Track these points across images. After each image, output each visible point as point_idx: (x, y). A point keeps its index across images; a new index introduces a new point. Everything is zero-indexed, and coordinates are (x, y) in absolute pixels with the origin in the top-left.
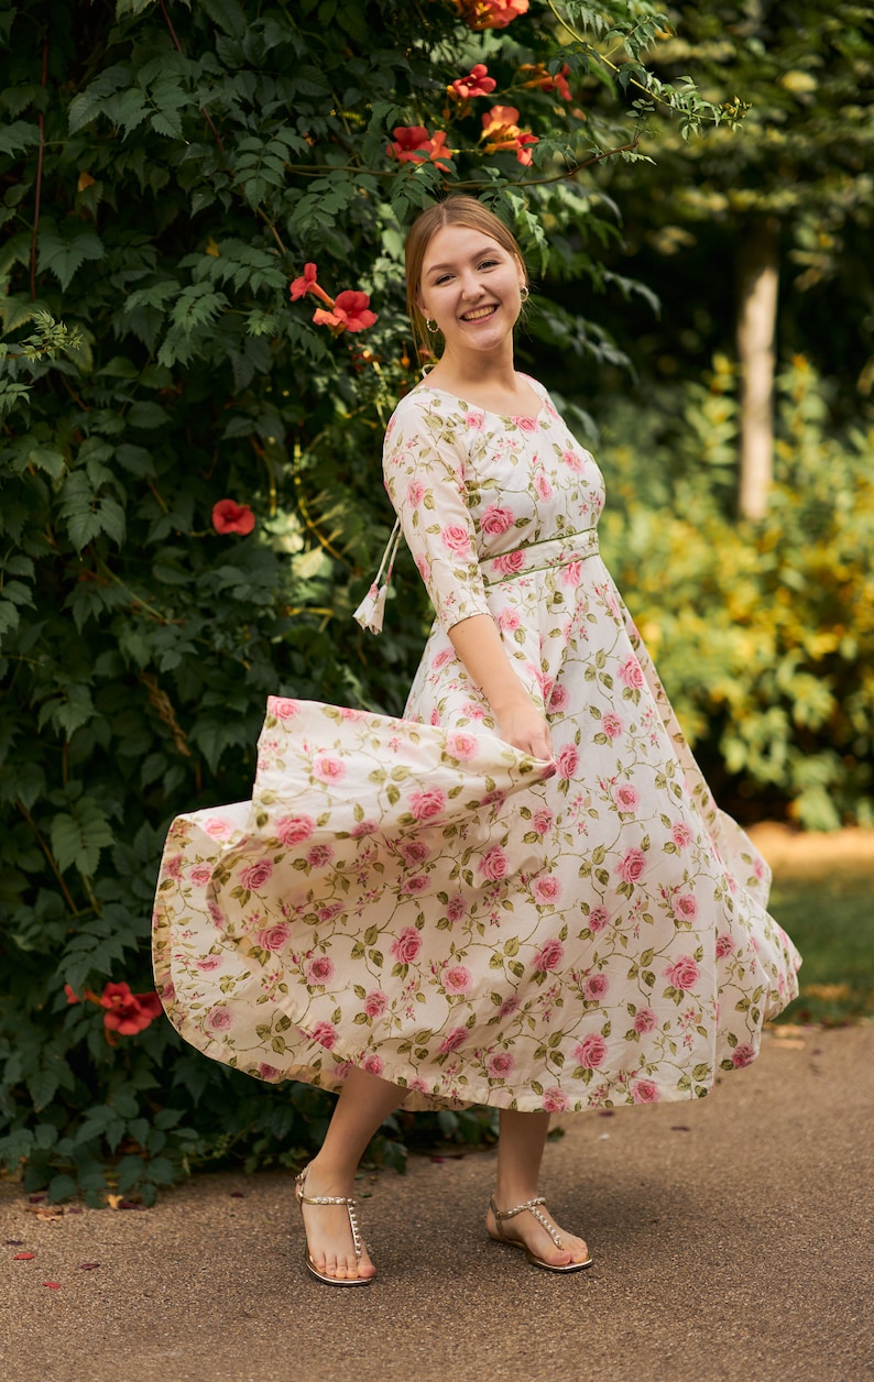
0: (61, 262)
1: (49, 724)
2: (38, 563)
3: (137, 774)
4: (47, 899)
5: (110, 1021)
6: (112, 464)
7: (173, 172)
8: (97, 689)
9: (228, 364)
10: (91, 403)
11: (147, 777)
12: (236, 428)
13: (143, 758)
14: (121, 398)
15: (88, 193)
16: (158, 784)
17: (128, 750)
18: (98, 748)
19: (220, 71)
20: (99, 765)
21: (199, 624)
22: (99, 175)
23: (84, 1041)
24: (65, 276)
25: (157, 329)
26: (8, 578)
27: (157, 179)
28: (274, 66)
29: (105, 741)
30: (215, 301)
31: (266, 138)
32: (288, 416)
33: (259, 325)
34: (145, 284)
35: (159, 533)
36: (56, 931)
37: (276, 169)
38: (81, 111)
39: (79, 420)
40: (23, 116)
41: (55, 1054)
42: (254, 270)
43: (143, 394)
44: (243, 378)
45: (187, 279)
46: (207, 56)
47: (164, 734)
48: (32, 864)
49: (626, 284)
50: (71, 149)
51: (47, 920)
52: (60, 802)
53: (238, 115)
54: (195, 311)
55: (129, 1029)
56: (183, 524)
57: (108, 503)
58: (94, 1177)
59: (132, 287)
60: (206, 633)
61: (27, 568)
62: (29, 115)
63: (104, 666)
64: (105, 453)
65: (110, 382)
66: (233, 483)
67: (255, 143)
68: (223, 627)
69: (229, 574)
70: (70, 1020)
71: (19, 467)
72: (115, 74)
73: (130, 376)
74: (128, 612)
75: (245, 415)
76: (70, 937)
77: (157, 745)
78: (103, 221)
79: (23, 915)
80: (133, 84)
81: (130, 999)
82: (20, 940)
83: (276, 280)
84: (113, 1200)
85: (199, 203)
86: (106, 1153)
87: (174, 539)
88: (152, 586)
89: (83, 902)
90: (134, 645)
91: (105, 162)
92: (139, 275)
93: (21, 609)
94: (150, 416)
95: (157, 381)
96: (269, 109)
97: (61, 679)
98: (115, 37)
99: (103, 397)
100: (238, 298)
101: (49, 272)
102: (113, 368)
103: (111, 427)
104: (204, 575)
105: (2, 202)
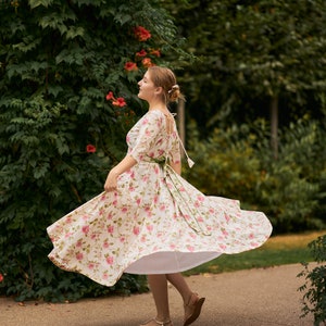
0: (55, 92)
1: (51, 195)
2: (50, 158)
3: (68, 207)
6: (64, 137)
7: (77, 73)
8: (61, 188)
9: (90, 115)
10: (59, 124)
12: (90, 129)
13: (70, 203)
15: (58, 77)
17: (66, 202)
18: (59, 201)
19: (87, 51)
21: (83, 173)
22: (60, 73)
24: (55, 95)
25: (74, 107)
26: (44, 162)
27: (74, 75)
28: (98, 50)
29: (61, 200)
30: (89, 100)
31: (99, 65)
33: (99, 105)
34: (72, 97)
35: (74, 153)
37: (102, 72)
38: (58, 59)
39: (57, 127)
40: (43, 61)
41: (50, 272)
42: (97, 94)
43: (70, 121)
44: (93, 117)
45: (81, 96)
46: (84, 48)
47: (75, 198)
50: (54, 68)
53: (93, 60)
54: (85, 102)
56: (78, 151)
57: (65, 145)
58: (62, 297)
60: (86, 174)
62: (45, 60)
63: (62, 182)
65: (63, 119)
66: (87, 142)
67: (97, 66)
68: (90, 173)
69: (90, 161)
71: (47, 137)
72: (64, 52)
73: (67, 118)
74: (67, 170)
75: (92, 126)
77: (73, 200)
78: (61, 84)
80: (69, 53)
82: (43, 245)
83: (103, 96)
84: (67, 302)
85: (84, 79)
86: (63, 291)
87: (77, 154)
88: (71, 164)
90: (70, 177)
91: (62, 71)
92: (70, 95)
93: (48, 168)
94: (72, 127)
95: (74, 118)
96: (99, 59)
97: (53, 185)
98: (63, 43)
99: (62, 122)
100: (94, 100)
101: (52, 95)
102: (64, 116)
103: (64, 129)
104: (84, 162)
105: (40, 80)
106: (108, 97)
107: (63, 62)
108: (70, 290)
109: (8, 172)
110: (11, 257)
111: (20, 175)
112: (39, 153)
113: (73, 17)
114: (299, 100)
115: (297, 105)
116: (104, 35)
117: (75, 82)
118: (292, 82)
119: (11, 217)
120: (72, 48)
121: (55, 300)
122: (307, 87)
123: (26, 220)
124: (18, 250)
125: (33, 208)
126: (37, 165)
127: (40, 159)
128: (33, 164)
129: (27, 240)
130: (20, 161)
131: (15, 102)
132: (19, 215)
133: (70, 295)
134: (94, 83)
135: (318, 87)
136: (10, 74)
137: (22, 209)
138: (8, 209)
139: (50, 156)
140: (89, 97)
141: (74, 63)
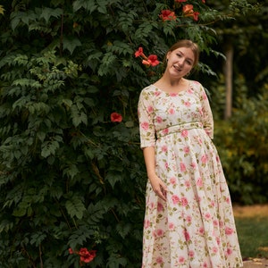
0: (70, 46)
1: (66, 175)
2: (64, 130)
3: (88, 189)
4: (63, 225)
5: (82, 259)
6: (83, 103)
7: (100, 22)
8: (78, 165)
9: (115, 75)
10: (77, 86)
11: (91, 190)
12: (116, 93)
13: (89, 185)
15: (77, 28)
16: (94, 192)
17: (85, 183)
18: (77, 182)
20: (77, 187)
21: (107, 148)
22: (79, 23)
23: (73, 264)
24: (71, 50)
25: (96, 65)
26: (56, 134)
27: (96, 24)
29: (79, 180)
30: (113, 58)
31: (127, 13)
32: (130, 90)
33: (126, 64)
34: (92, 53)
35: (95, 122)
36: (66, 233)
37: (130, 21)
38: (76, 5)
39: (74, 90)
40: (58, 7)
42: (125, 49)
43: (91, 83)
44: (119, 79)
45: (104, 52)
47: (96, 178)
48: (59, 215)
49: (218, 53)
50: (71, 16)
51: (63, 230)
52: (66, 197)
53: (119, 6)
54: (108, 60)
55: (87, 261)
56: (101, 120)
57: (82, 113)
59: (89, 54)
60: (110, 150)
61: (61, 132)
62: (60, 6)
63: (80, 159)
64: (81, 100)
65: (82, 80)
66: (114, 108)
67: (125, 14)
68: (114, 148)
69: (116, 134)
70: (69, 258)
71: (60, 103)
73: (87, 79)
74: (86, 144)
75: (118, 89)
76: (70, 235)
77: (94, 181)
78: (80, 36)
79: (56, 229)
81: (87, 253)
82: (56, 236)
83: (131, 52)
85: (108, 31)
87: (99, 124)
88: (92, 137)
89: (72, 225)
90: (89, 153)
92: (90, 50)
93: (60, 143)
94: (93, 90)
95: (95, 79)
96: (127, 5)
97: (69, 162)
99: (81, 84)
100: (120, 57)
101: (67, 50)
102: (83, 76)
103: (83, 93)
104: (108, 134)
105: (53, 31)
106: (137, 54)
107: (83, 8)
109: (10, 146)
110: (19, 248)
111: (26, 151)
112: (48, 123)
117: (97, 34)
119: (16, 200)
123: (34, 205)
124: (27, 240)
125: (44, 190)
126: (46, 139)
128: (42, 137)
129: (38, 228)
130: (27, 132)
131: (20, 59)
132: (26, 199)
134: (121, 36)
136: (15, 24)
137: (31, 191)
138: (15, 189)
139: (64, 127)
140: (114, 53)
141: (96, 11)
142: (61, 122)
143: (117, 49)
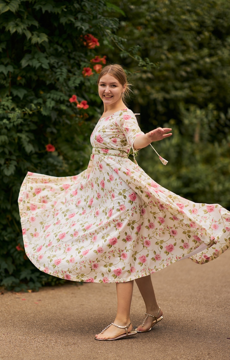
0: (21, 93)
2: (17, 157)
4: (9, 230)
6: (28, 137)
7: (39, 76)
9: (51, 117)
12: (48, 130)
14: (29, 123)
15: (21, 80)
19: (47, 56)
22: (23, 77)
24: (21, 97)
26: (11, 160)
27: (36, 78)
28: (57, 55)
30: (53, 103)
31: (61, 69)
36: (13, 236)
37: (65, 76)
38: (24, 63)
41: (10, 262)
42: (61, 96)
46: (45, 53)
51: (10, 234)
56: (37, 150)
58: (24, 287)
61: (14, 158)
64: (27, 134)
72: (27, 56)
75: (50, 127)
78: (24, 86)
79: (4, 233)
80: (33, 58)
82: (6, 238)
83: (66, 98)
84: (30, 291)
85: (48, 83)
86: (25, 281)
87: (36, 153)
91: (24, 74)
92: (32, 97)
93: (15, 166)
94: (33, 127)
95: (36, 120)
98: (25, 48)
101: (17, 96)
103: (27, 129)
104: (43, 161)
105: (7, 83)
106: (71, 100)
107: (29, 66)
108: (32, 280)
112: (7, 151)
113: (36, 24)
114: (160, 108)
115: (157, 112)
116: (60, 42)
117: (34, 85)
118: (158, 92)
120: (35, 53)
121: (18, 289)
122: (167, 96)
126: (5, 163)
127: (8, 157)
128: (2, 161)
133: (31, 285)
135: (176, 96)
139: (17, 154)
140: (53, 100)
141: (41, 67)
142: (15, 151)
143: (55, 96)
